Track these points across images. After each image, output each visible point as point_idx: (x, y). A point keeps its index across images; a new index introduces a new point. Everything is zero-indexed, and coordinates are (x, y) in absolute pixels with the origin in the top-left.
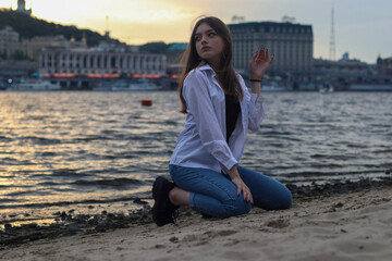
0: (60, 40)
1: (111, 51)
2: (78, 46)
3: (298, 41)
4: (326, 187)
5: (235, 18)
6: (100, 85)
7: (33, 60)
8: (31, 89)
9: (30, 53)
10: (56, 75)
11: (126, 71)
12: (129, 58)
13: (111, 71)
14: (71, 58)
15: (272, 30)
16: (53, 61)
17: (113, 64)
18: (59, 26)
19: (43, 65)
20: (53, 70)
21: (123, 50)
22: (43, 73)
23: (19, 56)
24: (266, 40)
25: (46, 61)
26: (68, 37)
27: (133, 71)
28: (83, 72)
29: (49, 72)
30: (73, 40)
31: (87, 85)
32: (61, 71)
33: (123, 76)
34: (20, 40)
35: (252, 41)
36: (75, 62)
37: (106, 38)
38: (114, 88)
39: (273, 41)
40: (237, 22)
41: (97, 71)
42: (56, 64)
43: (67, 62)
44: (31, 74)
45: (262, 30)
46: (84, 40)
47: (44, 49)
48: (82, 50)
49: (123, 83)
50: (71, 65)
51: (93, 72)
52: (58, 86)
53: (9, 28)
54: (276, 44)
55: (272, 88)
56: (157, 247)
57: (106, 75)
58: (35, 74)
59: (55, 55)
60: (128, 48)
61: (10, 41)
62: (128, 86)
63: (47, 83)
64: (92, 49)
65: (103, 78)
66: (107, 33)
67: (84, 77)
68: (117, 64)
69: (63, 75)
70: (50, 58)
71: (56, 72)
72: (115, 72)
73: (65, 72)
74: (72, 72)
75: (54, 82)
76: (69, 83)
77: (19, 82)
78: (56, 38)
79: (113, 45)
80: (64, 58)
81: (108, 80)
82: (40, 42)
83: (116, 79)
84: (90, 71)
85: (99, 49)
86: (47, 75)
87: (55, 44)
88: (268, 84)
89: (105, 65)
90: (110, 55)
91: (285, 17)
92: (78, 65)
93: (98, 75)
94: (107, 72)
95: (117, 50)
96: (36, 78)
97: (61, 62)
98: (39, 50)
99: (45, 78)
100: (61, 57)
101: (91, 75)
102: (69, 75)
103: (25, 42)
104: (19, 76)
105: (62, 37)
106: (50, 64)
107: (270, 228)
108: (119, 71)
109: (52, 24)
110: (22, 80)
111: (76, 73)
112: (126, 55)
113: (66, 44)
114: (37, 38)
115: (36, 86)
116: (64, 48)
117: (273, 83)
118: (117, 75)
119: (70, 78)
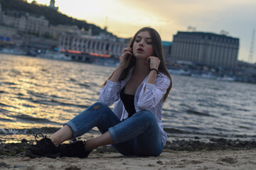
0: (74, 29)
1: (107, 40)
2: (86, 34)
3: (229, 48)
4: (247, 143)
5: (190, 28)
6: (97, 61)
7: (55, 40)
8: (52, 58)
9: (54, 35)
10: (70, 51)
11: (115, 54)
12: (118, 46)
13: (105, 52)
14: (80, 41)
15: (213, 38)
16: (68, 42)
17: (107, 48)
18: (76, 20)
19: (62, 43)
20: (68, 47)
21: (114, 40)
22: (61, 49)
23: (47, 36)
24: (208, 45)
25: (64, 41)
26: (80, 28)
27: (119, 54)
28: (87, 51)
29: (65, 48)
30: (83, 30)
31: (88, 60)
32: (73, 48)
33: (112, 57)
34: (49, 26)
35: (199, 44)
36: (82, 44)
37: (105, 31)
38: (106, 64)
39: (212, 45)
40: (191, 31)
41: (96, 51)
42: (70, 44)
43: (78, 43)
44: (53, 49)
45: (206, 37)
46: (90, 31)
47: (63, 34)
48: (88, 36)
49: (112, 62)
50: (80, 46)
51: (94, 52)
52: (70, 58)
53: (43, 17)
54: (214, 48)
55: (209, 76)
56: (150, 165)
57: (102, 55)
58: (56, 49)
59: (70, 38)
60: (118, 39)
61: (42, 25)
62: (115, 64)
63: (63, 56)
64: (95, 37)
65: (99, 57)
66: (106, 28)
67: (87, 54)
68: (110, 49)
69: (74, 51)
70: (67, 40)
71: (70, 49)
72: (107, 54)
73: (75, 49)
74: (80, 50)
75: (67, 56)
76: (77, 58)
77: (45, 53)
78: (73, 27)
79: (108, 36)
80: (76, 41)
81: (103, 58)
82: (61, 29)
83: (108, 58)
84: (91, 51)
85: (99, 38)
86: (64, 50)
87: (71, 31)
88: (206, 73)
89: (102, 48)
90: (106, 43)
91: (222, 31)
92: (84, 47)
93: (96, 54)
94: (103, 53)
95: (111, 39)
96: (56, 51)
97: (74, 43)
98: (60, 34)
99: (62, 52)
100: (74, 40)
101: (92, 54)
102: (78, 52)
103: (52, 27)
104: (46, 49)
105: (76, 27)
106: (66, 44)
107: (224, 163)
108: (110, 54)
109: (71, 18)
110: (47, 51)
111: (82, 51)
112: (117, 43)
113: (78, 32)
114: (60, 26)
115: (55, 56)
116: (76, 34)
117: (210, 73)
118: (109, 56)
119: (78, 54)
